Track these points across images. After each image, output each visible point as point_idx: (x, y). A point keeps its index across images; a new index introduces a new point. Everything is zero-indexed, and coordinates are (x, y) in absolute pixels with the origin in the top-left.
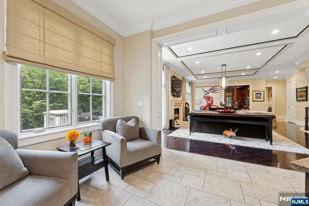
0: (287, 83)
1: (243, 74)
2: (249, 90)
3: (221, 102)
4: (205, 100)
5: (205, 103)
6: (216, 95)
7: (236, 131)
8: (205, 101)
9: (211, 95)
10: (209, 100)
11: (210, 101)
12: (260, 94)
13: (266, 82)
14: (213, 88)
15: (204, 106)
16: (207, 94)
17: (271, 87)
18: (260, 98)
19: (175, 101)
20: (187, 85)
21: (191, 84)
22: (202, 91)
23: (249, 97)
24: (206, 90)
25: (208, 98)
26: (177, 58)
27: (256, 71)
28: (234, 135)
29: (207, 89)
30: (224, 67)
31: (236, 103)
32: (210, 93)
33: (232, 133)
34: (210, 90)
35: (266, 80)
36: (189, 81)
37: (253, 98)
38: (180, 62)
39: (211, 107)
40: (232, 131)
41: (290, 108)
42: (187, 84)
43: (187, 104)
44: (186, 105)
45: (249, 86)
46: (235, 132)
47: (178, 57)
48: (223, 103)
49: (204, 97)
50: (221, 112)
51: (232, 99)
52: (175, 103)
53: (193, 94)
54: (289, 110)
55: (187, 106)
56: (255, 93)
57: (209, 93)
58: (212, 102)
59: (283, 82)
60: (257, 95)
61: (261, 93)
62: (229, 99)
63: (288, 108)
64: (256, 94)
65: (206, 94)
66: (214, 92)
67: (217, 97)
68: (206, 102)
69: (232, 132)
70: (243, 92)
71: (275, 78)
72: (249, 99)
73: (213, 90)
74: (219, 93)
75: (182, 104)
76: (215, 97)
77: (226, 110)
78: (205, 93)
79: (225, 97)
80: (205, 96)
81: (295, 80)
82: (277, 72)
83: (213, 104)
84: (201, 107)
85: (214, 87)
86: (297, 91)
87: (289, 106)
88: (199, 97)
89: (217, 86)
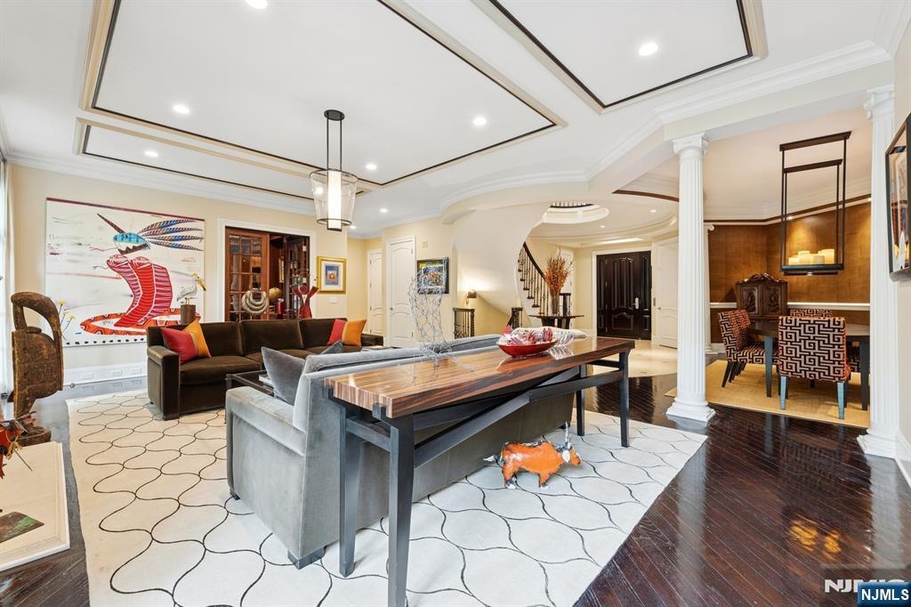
0: (388, 245)
2: (307, 252)
4: (123, 281)
6: (186, 261)
8: (122, 286)
9: (156, 255)
12: (337, 269)
14: (172, 223)
15: (116, 316)
16: (135, 249)
18: (336, 283)
22: (102, 229)
23: (307, 276)
24: (127, 231)
25: (143, 274)
29: (136, 224)
32: (152, 245)
34: (151, 230)
37: (319, 282)
41: (395, 311)
45: (307, 238)
49: (114, 266)
56: (324, 263)
57: (145, 246)
58: (165, 292)
61: (338, 267)
63: (389, 311)
64: (328, 268)
65: (128, 251)
66: (176, 242)
67: (190, 269)
68: (129, 291)
73: (170, 231)
74: (202, 253)
76: (183, 268)
78: (124, 245)
80: (121, 260)
81: (414, 240)
82: (384, 211)
83: (170, 302)
84: (96, 319)
85: (176, 219)
86: (418, 269)
87: (393, 307)
88: (71, 261)
89: (192, 219)
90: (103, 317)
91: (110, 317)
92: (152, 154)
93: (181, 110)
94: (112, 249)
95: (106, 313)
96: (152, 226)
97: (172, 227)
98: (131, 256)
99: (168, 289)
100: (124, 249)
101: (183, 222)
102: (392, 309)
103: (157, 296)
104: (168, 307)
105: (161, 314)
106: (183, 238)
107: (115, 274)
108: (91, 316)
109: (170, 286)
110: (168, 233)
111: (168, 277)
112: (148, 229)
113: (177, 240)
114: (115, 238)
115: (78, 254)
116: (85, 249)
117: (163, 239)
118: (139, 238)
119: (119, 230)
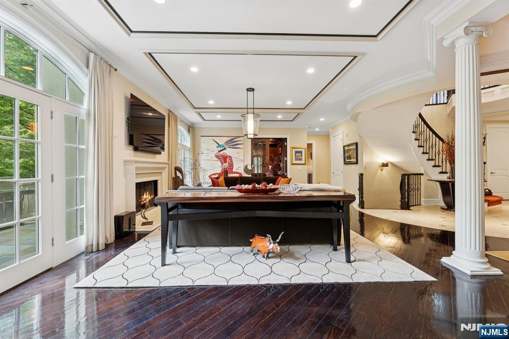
0: (331, 137)
1: (280, 117)
2: (286, 146)
3: (246, 166)
5: (217, 168)
6: (237, 153)
7: (280, 236)
8: (219, 163)
9: (229, 152)
10: (225, 162)
11: (226, 164)
12: (301, 152)
13: (308, 135)
14: (233, 139)
15: (218, 174)
16: (223, 150)
17: (312, 144)
18: (301, 159)
19: (136, 162)
20: (182, 129)
21: (191, 129)
22: (213, 144)
23: (286, 157)
24: (220, 144)
25: (224, 159)
26: (129, 35)
27: (298, 112)
28: (275, 251)
29: (222, 141)
30: (251, 93)
31: (270, 167)
32: (227, 148)
33: (272, 245)
34: (227, 143)
35: (308, 132)
36: (188, 123)
37: (292, 160)
38: (143, 54)
39: (230, 175)
40: (272, 239)
41: (335, 174)
42: (179, 127)
43: (178, 169)
44: (176, 173)
45: (286, 139)
46: (278, 240)
47: (132, 31)
48: (249, 168)
49: (217, 156)
50: (246, 191)
51: (264, 159)
52: (137, 168)
53: (195, 149)
54: (334, 177)
55: (179, 174)
56: (294, 150)
57: (225, 149)
58: (231, 165)
59: (326, 137)
60: (297, 154)
62: (258, 161)
63: (332, 174)
64: (296, 152)
65: (221, 151)
66: (234, 146)
67: (239, 156)
68: (221, 165)
69: (272, 241)
70: (276, 151)
71: (317, 129)
72: (286, 161)
73: (233, 143)
74: (243, 149)
75: (167, 169)
76: (236, 156)
77: (257, 185)
78: (220, 149)
79: (253, 157)
80: (219, 154)
81: (342, 133)
82: (322, 119)
83: (233, 169)
84: (212, 175)
85: (234, 137)
86: (344, 150)
87: (335, 172)
88: (207, 156)
89: (239, 137)
90: (214, 174)
91: (216, 174)
92: (219, 117)
93: (211, 103)
94: (216, 150)
95: (215, 173)
97: (233, 141)
98: (221, 153)
101: (235, 138)
102: (334, 173)
103: (229, 167)
104: (232, 171)
105: (230, 173)
106: (237, 145)
107: (217, 159)
108: (211, 174)
109: (233, 163)
111: (232, 159)
112: (226, 142)
114: (217, 147)
115: (208, 153)
116: (209, 151)
117: (230, 145)
118: (223, 146)
119: (218, 144)
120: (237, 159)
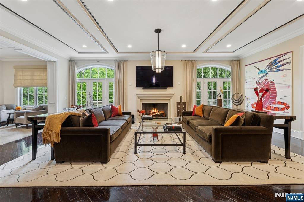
14: (276, 60)
22: (255, 71)
29: (263, 66)
34: (269, 66)
49: (258, 84)
57: (267, 74)
65: (262, 77)
67: (284, 81)
73: (276, 64)
74: (290, 71)
80: (260, 81)
83: (276, 98)
85: (278, 57)
88: (249, 84)
89: (285, 54)
96: (269, 64)
97: (276, 62)
98: (263, 79)
99: (275, 92)
100: (261, 77)
101: (281, 57)
103: (271, 95)
104: (275, 100)
105: (273, 103)
106: (281, 66)
109: (276, 91)
110: (274, 66)
111: (275, 86)
113: (279, 67)
115: (250, 82)
116: (252, 79)
117: (273, 69)
118: (265, 71)
119: (260, 70)
120: (281, 85)
